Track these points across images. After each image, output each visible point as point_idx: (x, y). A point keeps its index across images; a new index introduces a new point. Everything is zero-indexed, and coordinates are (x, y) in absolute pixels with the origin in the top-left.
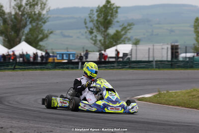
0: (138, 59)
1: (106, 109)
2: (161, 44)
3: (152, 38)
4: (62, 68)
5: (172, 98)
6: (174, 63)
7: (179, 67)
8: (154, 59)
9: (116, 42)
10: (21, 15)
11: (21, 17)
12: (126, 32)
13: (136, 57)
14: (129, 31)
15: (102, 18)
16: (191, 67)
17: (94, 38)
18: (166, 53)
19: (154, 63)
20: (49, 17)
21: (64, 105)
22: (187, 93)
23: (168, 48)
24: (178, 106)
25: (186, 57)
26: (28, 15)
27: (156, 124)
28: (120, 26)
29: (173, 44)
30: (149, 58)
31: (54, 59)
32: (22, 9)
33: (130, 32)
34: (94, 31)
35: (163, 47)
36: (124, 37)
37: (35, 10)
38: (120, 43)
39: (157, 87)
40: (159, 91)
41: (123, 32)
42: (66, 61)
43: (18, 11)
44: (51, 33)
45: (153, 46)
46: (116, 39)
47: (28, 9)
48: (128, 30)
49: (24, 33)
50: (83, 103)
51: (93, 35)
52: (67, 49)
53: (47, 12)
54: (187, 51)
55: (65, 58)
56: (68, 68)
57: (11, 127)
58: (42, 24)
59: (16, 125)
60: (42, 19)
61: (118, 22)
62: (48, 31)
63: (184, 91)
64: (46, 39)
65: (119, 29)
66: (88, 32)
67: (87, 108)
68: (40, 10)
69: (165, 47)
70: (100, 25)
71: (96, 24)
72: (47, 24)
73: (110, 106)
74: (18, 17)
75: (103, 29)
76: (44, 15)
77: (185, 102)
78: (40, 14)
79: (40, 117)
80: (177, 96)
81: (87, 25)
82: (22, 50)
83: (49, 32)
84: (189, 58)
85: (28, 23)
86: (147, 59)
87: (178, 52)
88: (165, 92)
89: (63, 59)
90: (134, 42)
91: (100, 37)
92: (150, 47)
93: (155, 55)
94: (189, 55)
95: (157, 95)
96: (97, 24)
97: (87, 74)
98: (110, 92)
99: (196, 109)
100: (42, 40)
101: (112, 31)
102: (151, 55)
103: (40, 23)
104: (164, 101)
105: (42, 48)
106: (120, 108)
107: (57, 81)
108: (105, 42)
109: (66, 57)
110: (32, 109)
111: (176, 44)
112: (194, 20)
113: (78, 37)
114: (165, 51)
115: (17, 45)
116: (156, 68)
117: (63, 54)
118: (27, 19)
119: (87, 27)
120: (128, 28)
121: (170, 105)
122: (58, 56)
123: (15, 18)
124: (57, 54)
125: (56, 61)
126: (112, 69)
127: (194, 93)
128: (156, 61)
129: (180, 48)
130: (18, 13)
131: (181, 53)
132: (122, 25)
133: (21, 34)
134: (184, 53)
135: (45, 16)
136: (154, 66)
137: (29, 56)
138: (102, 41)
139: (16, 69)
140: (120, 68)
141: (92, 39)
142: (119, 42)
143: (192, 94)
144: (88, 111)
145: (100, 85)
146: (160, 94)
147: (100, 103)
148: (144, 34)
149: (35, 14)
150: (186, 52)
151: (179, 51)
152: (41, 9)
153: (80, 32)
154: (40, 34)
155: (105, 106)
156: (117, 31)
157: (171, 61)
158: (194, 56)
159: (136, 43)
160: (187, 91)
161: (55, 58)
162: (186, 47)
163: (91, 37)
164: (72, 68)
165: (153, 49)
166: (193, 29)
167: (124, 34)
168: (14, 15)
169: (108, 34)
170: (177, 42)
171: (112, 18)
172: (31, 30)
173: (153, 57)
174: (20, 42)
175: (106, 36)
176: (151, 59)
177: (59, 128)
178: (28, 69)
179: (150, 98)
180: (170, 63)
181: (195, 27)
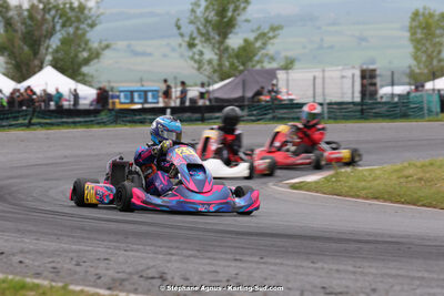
2: (340, 68)
3: (321, 55)
4: (129, 122)
5: (363, 183)
6: (367, 107)
7: (378, 116)
8: (324, 99)
10: (44, 9)
11: (44, 16)
12: (264, 44)
14: (272, 41)
16: (404, 116)
17: (197, 57)
18: (350, 85)
19: (326, 109)
20: (102, 14)
22: (395, 171)
23: (353, 76)
24: (376, 198)
25: (393, 95)
26: (57, 10)
28: (253, 31)
29: (365, 67)
30: (314, 97)
31: (114, 103)
33: (273, 44)
34: (196, 42)
35: (345, 73)
36: (260, 54)
41: (258, 44)
42: (139, 106)
43: (36, 2)
44: (107, 47)
45: (324, 71)
48: (270, 38)
49: (50, 50)
51: (195, 50)
52: (141, 80)
53: (97, 3)
54: (395, 82)
55: (136, 100)
56: (142, 122)
57: (22, 252)
58: (88, 29)
59: (31, 247)
60: (87, 17)
61: (247, 21)
62: (100, 42)
63: (388, 167)
64: (96, 61)
65: (251, 37)
66: (184, 45)
69: (349, 73)
70: (210, 29)
71: (201, 28)
72: (98, 28)
74: (35, 15)
75: (217, 38)
76: (90, 9)
77: (391, 190)
78: (82, 8)
81: (183, 30)
82: (46, 84)
83: (103, 45)
84: (399, 96)
85: (58, 27)
86: (310, 100)
87: (375, 84)
88: (348, 170)
89: (132, 102)
90: (283, 63)
91: (210, 54)
92: (317, 74)
93: (327, 91)
94: (400, 90)
95: (332, 176)
96: (205, 26)
99: (414, 204)
100: (87, 62)
101: (235, 41)
102: (319, 91)
103: (82, 26)
104: (347, 189)
105: (86, 79)
108: (220, 65)
109: (140, 97)
111: (371, 67)
112: (410, 15)
114: (348, 82)
115: (34, 73)
116: (329, 118)
117: (132, 92)
118: (56, 20)
119: (182, 35)
120: (271, 34)
121: (358, 197)
122: (122, 95)
123: (31, 17)
124: (121, 91)
125: (118, 106)
127: (411, 171)
128: (330, 104)
129: (380, 76)
130: (37, 7)
131: (382, 86)
132: (259, 29)
133: (43, 50)
134: (387, 85)
135: (93, 12)
136: (326, 115)
138: (215, 62)
139: (34, 124)
140: (253, 121)
141: (192, 58)
142: (250, 64)
143: (406, 173)
146: (337, 175)
148: (304, 47)
149: (72, 9)
150: (393, 84)
151: (378, 80)
153: (168, 45)
154: (84, 50)
156: (245, 40)
157: (362, 103)
158: (409, 93)
159: (287, 66)
161: (117, 100)
162: (393, 73)
163: (190, 54)
165: (324, 78)
166: (407, 34)
167: (260, 48)
168: (28, 10)
169: (227, 49)
170: (373, 63)
171: (236, 15)
172: (64, 42)
173: (324, 95)
174: (41, 68)
175: (223, 51)
176: (318, 100)
177: (122, 252)
178: (58, 125)
179: (316, 182)
180: (359, 108)
181: (413, 30)
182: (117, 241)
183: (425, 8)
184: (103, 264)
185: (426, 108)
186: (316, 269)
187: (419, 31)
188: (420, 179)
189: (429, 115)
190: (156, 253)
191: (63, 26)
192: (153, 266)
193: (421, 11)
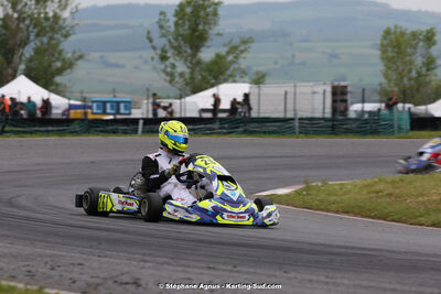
0: (262, 115)
1: (218, 217)
2: (311, 84)
3: (292, 71)
4: (102, 132)
5: (334, 198)
6: (337, 123)
7: (348, 132)
8: (295, 115)
9: (216, 78)
10: (18, 19)
11: (18, 25)
12: (236, 58)
13: (259, 109)
14: (243, 55)
15: (186, 27)
16: (374, 133)
17: (169, 70)
18: (321, 101)
19: (297, 123)
20: (77, 25)
21: (126, 208)
22: (365, 186)
23: (325, 91)
25: (363, 112)
26: (32, 20)
27: (301, 251)
28: (225, 45)
29: (336, 83)
30: (285, 111)
31: (86, 114)
32: (19, 7)
33: (245, 58)
34: (169, 54)
35: (316, 89)
36: (232, 68)
37: (48, 10)
38: (225, 81)
39: (303, 173)
40: (306, 182)
41: (230, 58)
42: (111, 117)
43: (10, 11)
44: (81, 57)
45: (295, 86)
46: (216, 73)
47: (33, 7)
48: (242, 52)
49: (24, 58)
50: (172, 204)
51: (168, 63)
52: (114, 91)
53: (72, 13)
54: (366, 99)
55: (109, 111)
56: (115, 132)
58: (62, 39)
59: (6, 251)
60: (61, 28)
61: (219, 34)
62: (74, 52)
63: (358, 182)
64: (69, 71)
65: (223, 51)
66: (156, 57)
67: (180, 215)
68: (58, 11)
69: (320, 89)
70: (182, 43)
71: (173, 41)
72: (72, 38)
73: (227, 211)
74: (10, 23)
75: (189, 51)
76: (65, 20)
77: (362, 204)
78: (56, 17)
79: (56, 235)
80: (346, 193)
81: (155, 43)
82: (19, 92)
83: (76, 56)
84: (370, 113)
85: (32, 38)
86: (281, 115)
87: (345, 101)
88: (320, 184)
89: (105, 113)
90: (254, 77)
91: (182, 67)
92: (288, 89)
93: (298, 107)
94: (369, 107)
95: (303, 190)
96: (176, 39)
97: (166, 145)
98: (225, 183)
99: (384, 219)
100: (60, 71)
101: (206, 55)
102: (290, 105)
103: (56, 36)
104: (318, 203)
105: (60, 89)
106: (247, 215)
107: (92, 159)
108: (192, 78)
109: (112, 108)
110: (40, 216)
111: (342, 84)
113: (137, 68)
114: (319, 98)
115: (8, 82)
116: (300, 133)
117: (104, 103)
118: (31, 29)
119: (154, 48)
120: (242, 48)
121: (329, 211)
122: (95, 105)
123: (5, 26)
124: (93, 102)
125: (90, 117)
126: (207, 134)
127: (381, 187)
128: (300, 119)
129: (351, 92)
130: (12, 16)
131: (353, 103)
132: (230, 43)
133: (16, 59)
134: (358, 102)
135: (67, 22)
136: (297, 130)
137: (34, 105)
138: (187, 76)
139: (7, 132)
140: (225, 134)
141: (164, 71)
142: (222, 77)
143: (377, 188)
144: (182, 222)
145: (205, 169)
146: (308, 188)
147: (207, 204)
148: (276, 63)
149: (47, 19)
150: (363, 102)
151: (349, 97)
152: (59, 7)
153: (141, 57)
154: (58, 59)
155: (217, 211)
156: (218, 55)
157: (333, 119)
158: (379, 110)
159: (258, 80)
160: (365, 183)
161: (89, 111)
162: (364, 90)
163: (162, 67)
164: (125, 133)
165: (295, 93)
167: (232, 62)
168: (2, 19)
169: (199, 62)
170: (344, 80)
171: (207, 28)
172: (38, 51)
173: (295, 110)
174: (14, 77)
175: (195, 64)
176: (290, 115)
177: (96, 258)
178: (31, 133)
179: (287, 195)
180: (330, 123)
181: (384, 49)
182: (91, 247)
183: (396, 27)
184: (77, 269)
185: (396, 125)
186: (289, 279)
187: (390, 49)
188: (390, 195)
189: (399, 132)
190: (130, 260)
191: (38, 35)
192: (128, 272)
193: (393, 29)
